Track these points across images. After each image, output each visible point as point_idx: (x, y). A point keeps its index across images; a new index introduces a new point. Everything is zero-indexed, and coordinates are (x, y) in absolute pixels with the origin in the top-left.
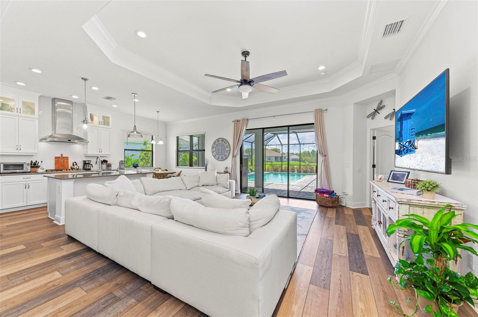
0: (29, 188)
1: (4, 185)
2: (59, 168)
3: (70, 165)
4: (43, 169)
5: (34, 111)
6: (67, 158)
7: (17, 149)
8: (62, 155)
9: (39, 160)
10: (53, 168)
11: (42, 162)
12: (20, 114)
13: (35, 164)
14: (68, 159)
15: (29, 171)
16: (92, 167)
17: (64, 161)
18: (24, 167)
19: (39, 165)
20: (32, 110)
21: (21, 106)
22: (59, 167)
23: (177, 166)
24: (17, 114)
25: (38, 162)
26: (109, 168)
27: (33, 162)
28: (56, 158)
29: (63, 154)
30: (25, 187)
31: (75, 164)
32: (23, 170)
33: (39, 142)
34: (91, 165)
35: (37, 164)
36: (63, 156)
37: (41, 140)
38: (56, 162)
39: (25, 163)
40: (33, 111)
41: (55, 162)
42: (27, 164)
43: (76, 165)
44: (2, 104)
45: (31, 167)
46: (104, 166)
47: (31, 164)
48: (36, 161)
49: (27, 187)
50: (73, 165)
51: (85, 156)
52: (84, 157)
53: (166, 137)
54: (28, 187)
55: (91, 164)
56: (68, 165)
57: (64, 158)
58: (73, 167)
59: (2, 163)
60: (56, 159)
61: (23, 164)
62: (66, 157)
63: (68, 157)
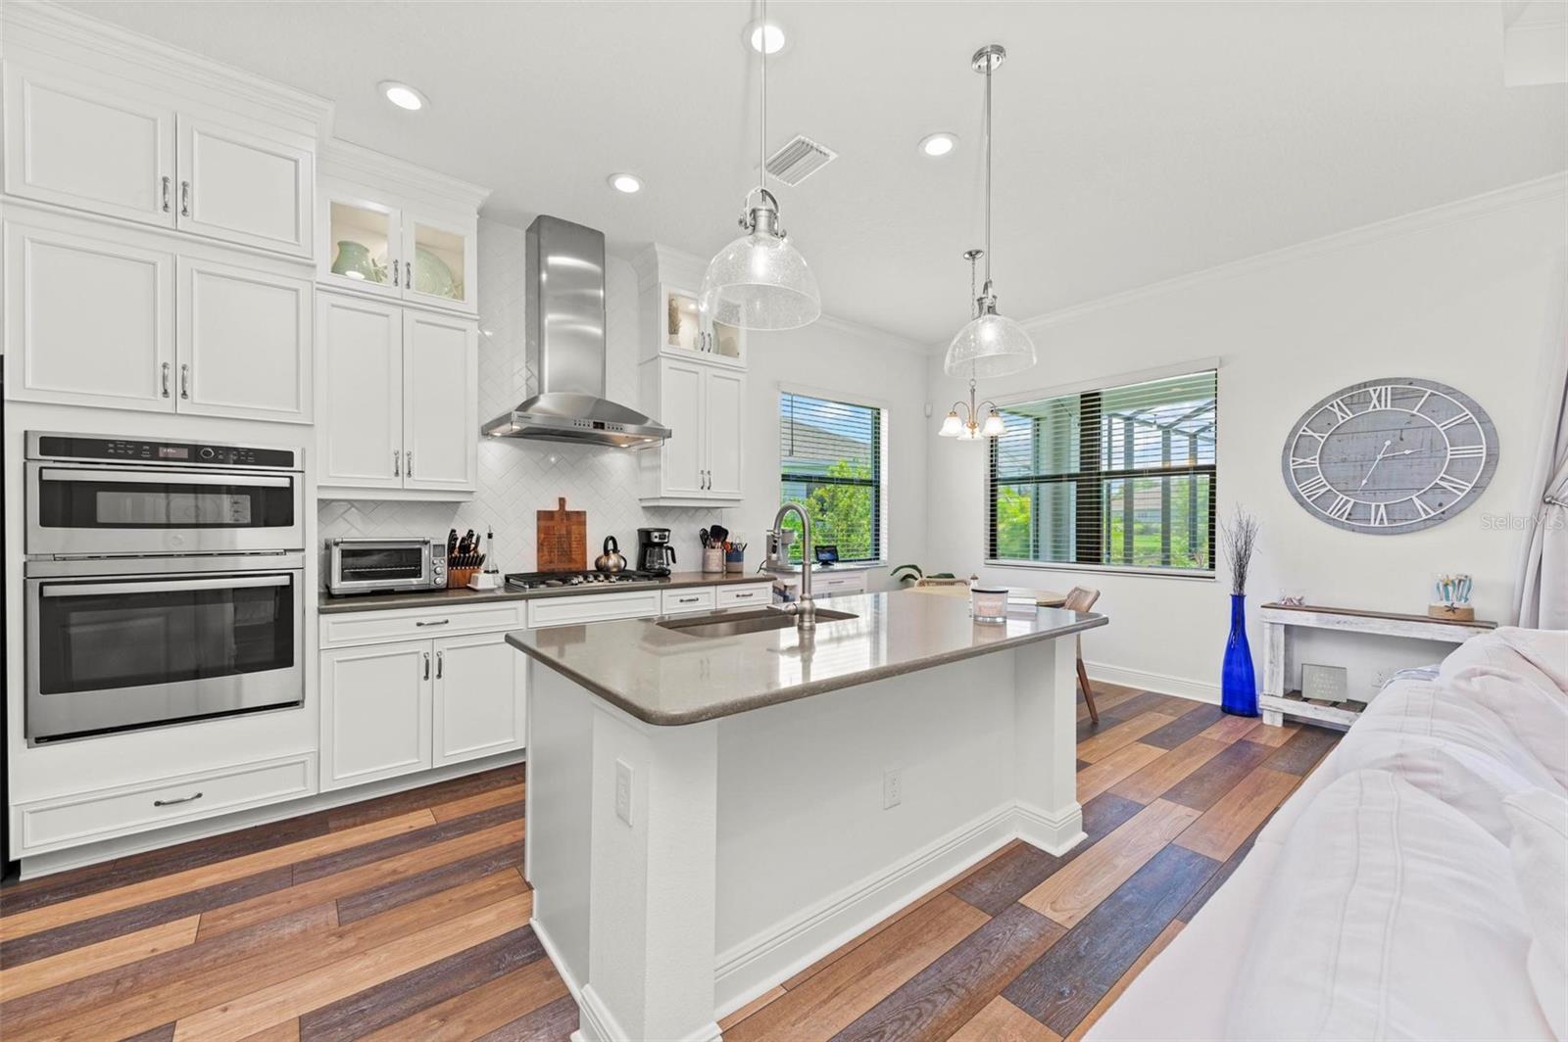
0: (439, 676)
1: (338, 662)
2: (552, 566)
3: (594, 551)
4: (493, 572)
5: (462, 284)
6: (580, 516)
7: (397, 473)
8: (562, 501)
9: (480, 531)
10: (531, 566)
11: (490, 536)
12: (408, 295)
13: (465, 548)
14: (585, 524)
15: (441, 581)
16: (674, 561)
17: (569, 533)
18: (423, 566)
19: (481, 550)
20: (453, 281)
21: (409, 254)
22: (551, 562)
23: (993, 555)
24: (396, 292)
25: (478, 539)
26: (734, 566)
27: (457, 539)
28: (544, 516)
29: (567, 499)
30: (425, 674)
31: (611, 546)
32: (414, 581)
33: (479, 441)
34: (669, 552)
35: (473, 546)
36: (569, 508)
37: (486, 432)
38: (542, 536)
39: (426, 543)
40: (456, 287)
41: (538, 538)
42: (435, 546)
43: (615, 550)
44: (341, 244)
45: (449, 565)
46: (716, 556)
47: (451, 548)
48: (470, 534)
49: (433, 669)
50: (606, 552)
51: (644, 508)
52: (641, 512)
53: (928, 417)
54: (437, 673)
55: (669, 545)
56: (584, 553)
57: (568, 514)
58: (603, 560)
59: (337, 544)
60: (543, 523)
61: (420, 550)
62: (578, 512)
63: (585, 512)
